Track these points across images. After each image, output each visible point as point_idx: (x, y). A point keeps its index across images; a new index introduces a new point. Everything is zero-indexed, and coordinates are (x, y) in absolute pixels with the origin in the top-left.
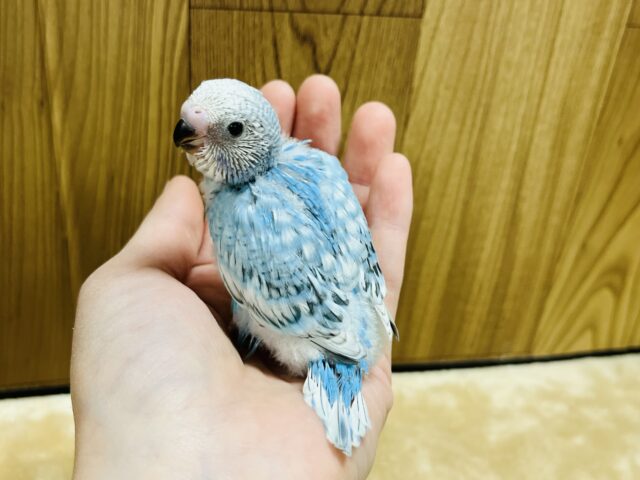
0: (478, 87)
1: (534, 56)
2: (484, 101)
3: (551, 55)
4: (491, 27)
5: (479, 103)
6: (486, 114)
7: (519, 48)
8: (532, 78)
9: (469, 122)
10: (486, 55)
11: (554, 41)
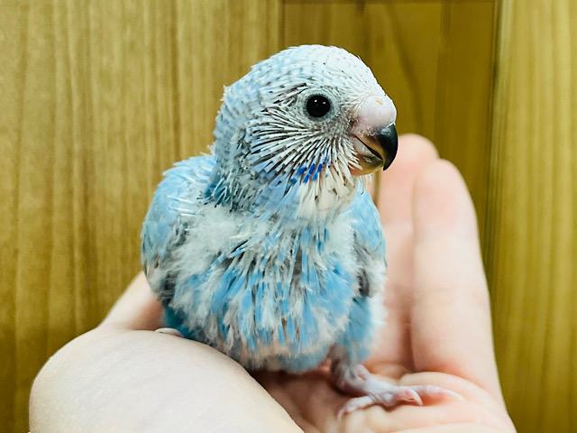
0: (61, 123)
1: (147, 61)
2: (77, 147)
3: (175, 55)
4: (56, 16)
5: (70, 153)
6: (87, 170)
7: (116, 48)
8: (154, 97)
9: (59, 189)
10: (60, 65)
11: (173, 32)
